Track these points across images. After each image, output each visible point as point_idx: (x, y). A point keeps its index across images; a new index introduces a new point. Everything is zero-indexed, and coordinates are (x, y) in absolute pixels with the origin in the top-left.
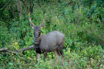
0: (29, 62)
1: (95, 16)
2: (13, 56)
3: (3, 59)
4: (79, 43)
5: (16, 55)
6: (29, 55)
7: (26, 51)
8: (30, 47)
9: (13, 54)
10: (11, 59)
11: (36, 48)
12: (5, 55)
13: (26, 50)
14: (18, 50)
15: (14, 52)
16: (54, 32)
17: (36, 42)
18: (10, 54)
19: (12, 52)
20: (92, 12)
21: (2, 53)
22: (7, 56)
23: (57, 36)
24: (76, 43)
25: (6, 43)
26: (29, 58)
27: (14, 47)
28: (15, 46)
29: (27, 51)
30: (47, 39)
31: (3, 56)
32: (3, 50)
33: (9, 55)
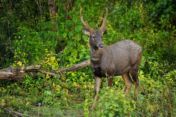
0: (76, 91)
1: (167, 20)
2: (49, 79)
3: (32, 83)
4: (156, 64)
5: (54, 79)
6: (73, 79)
7: (69, 73)
8: (77, 66)
9: (49, 77)
10: (45, 85)
11: (95, 69)
12: (36, 78)
13: (69, 71)
14: (57, 70)
15: (51, 74)
16: (126, 42)
17: (94, 57)
18: (44, 77)
19: (46, 72)
20: (160, 12)
21: (31, 73)
22: (39, 79)
23: (130, 49)
24: (151, 62)
25: (37, 58)
26: (75, 84)
27: (50, 64)
28: (51, 62)
29: (71, 72)
30: (113, 53)
31: (33, 79)
32: (33, 69)
33: (42, 78)
